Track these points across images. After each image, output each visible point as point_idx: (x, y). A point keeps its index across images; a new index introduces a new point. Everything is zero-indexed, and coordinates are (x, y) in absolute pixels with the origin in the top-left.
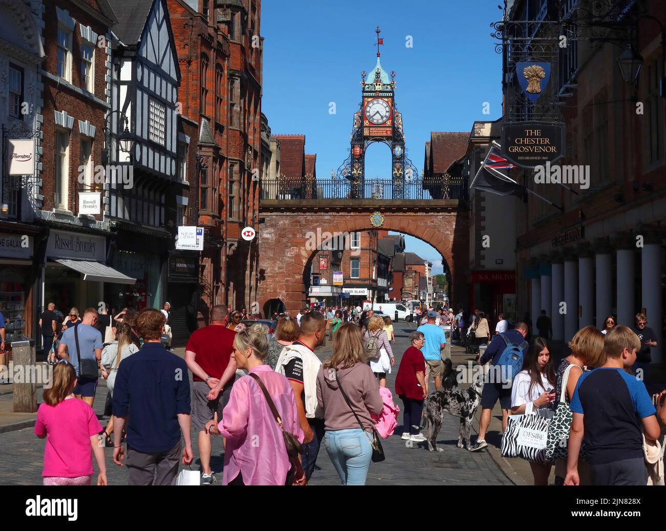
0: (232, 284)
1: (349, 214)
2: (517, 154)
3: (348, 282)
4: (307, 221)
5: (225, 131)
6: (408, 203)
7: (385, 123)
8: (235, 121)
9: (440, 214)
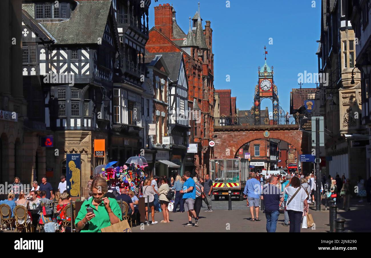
0: (205, 165)
1: (254, 132)
2: (305, 128)
3: (253, 158)
4: (235, 135)
5: (202, 102)
6: (280, 126)
7: (269, 90)
8: (205, 97)
9: (295, 131)
